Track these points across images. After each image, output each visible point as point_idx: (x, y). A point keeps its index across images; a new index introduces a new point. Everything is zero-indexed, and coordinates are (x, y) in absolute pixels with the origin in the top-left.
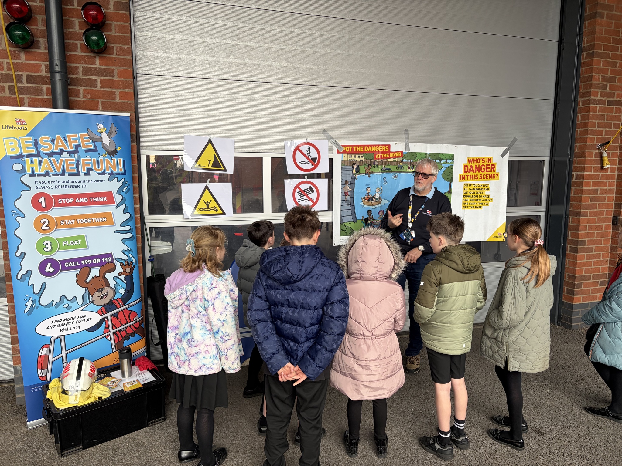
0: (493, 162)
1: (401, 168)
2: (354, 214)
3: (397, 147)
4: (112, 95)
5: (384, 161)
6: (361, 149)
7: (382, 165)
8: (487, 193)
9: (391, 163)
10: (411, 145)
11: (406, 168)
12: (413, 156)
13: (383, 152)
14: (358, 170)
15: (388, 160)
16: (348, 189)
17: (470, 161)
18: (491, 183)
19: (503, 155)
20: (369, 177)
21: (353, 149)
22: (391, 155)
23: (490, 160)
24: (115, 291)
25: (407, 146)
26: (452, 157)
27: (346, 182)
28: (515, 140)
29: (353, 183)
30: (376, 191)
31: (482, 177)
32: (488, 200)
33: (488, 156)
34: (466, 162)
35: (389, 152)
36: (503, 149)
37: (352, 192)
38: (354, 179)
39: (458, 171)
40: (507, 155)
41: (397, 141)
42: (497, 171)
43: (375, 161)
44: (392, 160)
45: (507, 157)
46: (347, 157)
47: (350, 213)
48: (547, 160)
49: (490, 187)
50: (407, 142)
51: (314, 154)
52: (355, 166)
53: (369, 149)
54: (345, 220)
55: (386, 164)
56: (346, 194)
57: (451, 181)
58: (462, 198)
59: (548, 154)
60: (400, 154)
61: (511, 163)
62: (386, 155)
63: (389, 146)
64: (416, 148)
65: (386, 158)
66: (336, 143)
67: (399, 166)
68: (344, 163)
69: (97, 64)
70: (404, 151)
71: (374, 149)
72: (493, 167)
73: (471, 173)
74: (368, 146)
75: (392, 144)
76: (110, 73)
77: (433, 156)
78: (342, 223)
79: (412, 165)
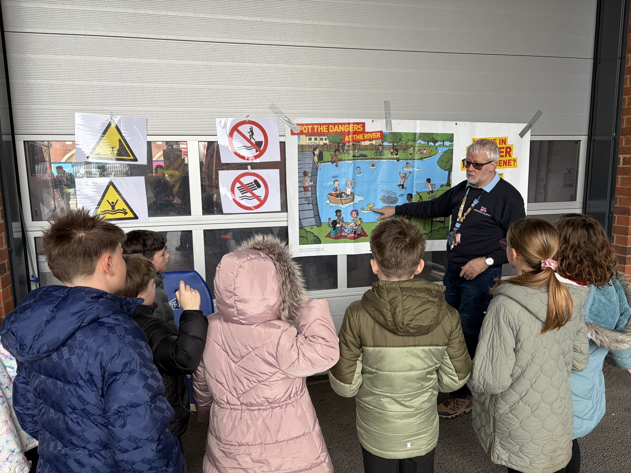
0: (509, 143)
1: (381, 153)
2: (317, 216)
3: (375, 126)
5: (356, 145)
6: (324, 129)
7: (354, 149)
9: (366, 148)
10: (394, 122)
12: (397, 137)
13: (355, 133)
14: (321, 157)
15: (363, 143)
16: (308, 183)
18: (506, 171)
19: (522, 134)
20: (337, 166)
21: (313, 129)
22: (366, 136)
23: (504, 141)
25: (389, 124)
26: (450, 138)
27: (305, 174)
28: (539, 113)
29: (314, 175)
30: (347, 185)
33: (502, 136)
35: (364, 132)
36: (523, 126)
37: (314, 187)
38: (315, 169)
40: (528, 134)
41: (374, 118)
42: (514, 156)
43: (344, 145)
44: (367, 143)
45: (528, 137)
46: (305, 140)
47: (311, 213)
48: (584, 140)
50: (388, 117)
51: (259, 137)
52: (317, 152)
53: (336, 129)
54: (305, 223)
55: (360, 149)
56: (306, 189)
57: (450, 170)
59: (586, 132)
60: (379, 135)
61: (534, 144)
62: (360, 137)
63: (363, 124)
64: (400, 126)
65: (359, 141)
66: (289, 122)
67: (378, 151)
68: (301, 148)
70: (384, 131)
71: (342, 128)
72: (509, 151)
74: (334, 124)
75: (368, 122)
77: (425, 136)
78: (301, 227)
79: (396, 150)
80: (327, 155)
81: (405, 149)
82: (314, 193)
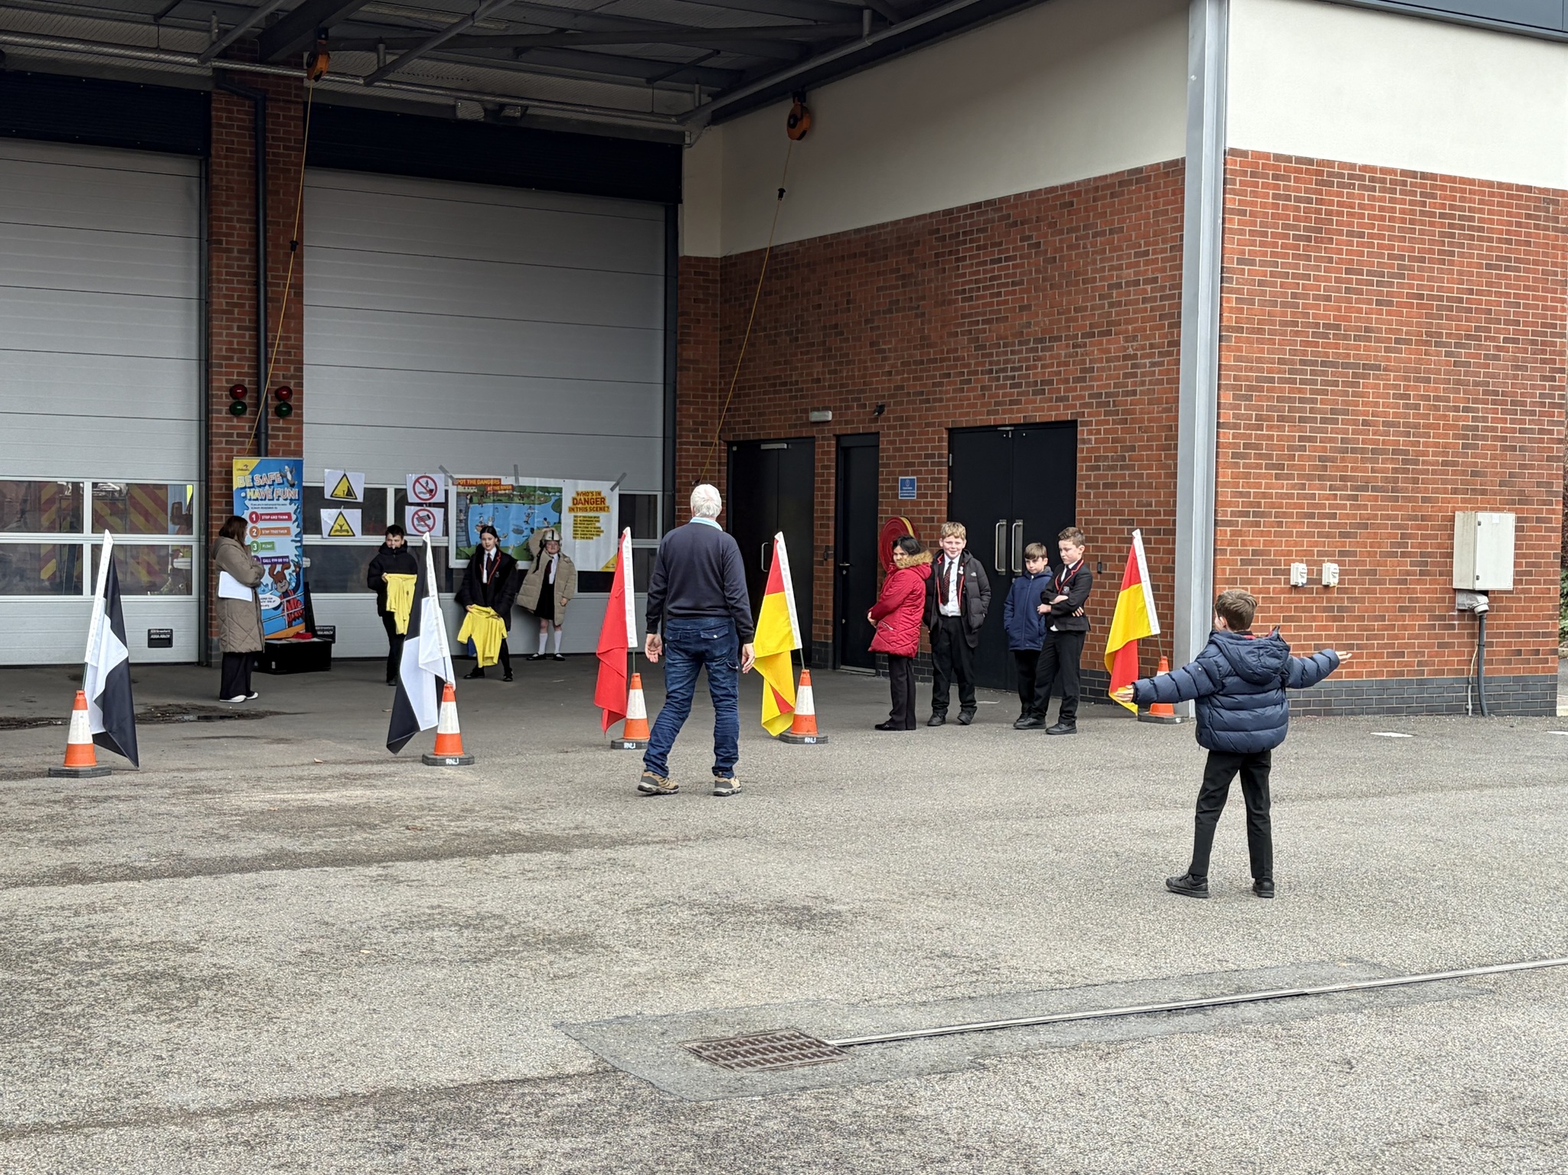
0: (603, 495)
1: (512, 499)
2: (468, 540)
3: (508, 481)
4: (289, 445)
5: (495, 493)
6: (474, 482)
7: (494, 496)
8: (597, 525)
9: (502, 495)
10: (520, 479)
11: (516, 500)
12: (523, 488)
13: (494, 485)
14: (471, 500)
15: (499, 492)
16: (462, 517)
17: (578, 494)
18: (602, 515)
19: (612, 489)
20: (482, 506)
21: (467, 482)
22: (502, 487)
23: (599, 493)
24: (289, 584)
25: (517, 480)
26: (560, 490)
27: (461, 511)
28: (624, 475)
29: (466, 513)
30: (488, 520)
31: (591, 510)
32: (599, 532)
33: (598, 490)
34: (574, 495)
35: (500, 485)
36: (614, 483)
37: (466, 520)
38: (467, 508)
39: (567, 503)
40: (617, 489)
41: (507, 475)
42: (607, 504)
43: (487, 493)
44: (503, 492)
45: (617, 491)
46: (461, 489)
47: (464, 538)
48: (660, 495)
49: (601, 519)
50: (516, 475)
51: (431, 486)
52: (469, 497)
53: (482, 482)
54: (460, 544)
55: (497, 496)
56: (461, 521)
57: (560, 513)
58: (572, 529)
59: (660, 488)
60: (510, 487)
61: (621, 496)
62: (497, 488)
63: (500, 480)
64: (525, 481)
65: (497, 490)
66: (451, 477)
67: (510, 498)
68: (459, 494)
69: (281, 424)
70: (514, 484)
71: (486, 482)
72: (603, 500)
73: (580, 506)
74: (480, 479)
75: (503, 478)
76: (289, 430)
77: (542, 489)
78: (457, 547)
79: (522, 497)
80: (475, 499)
81: (529, 497)
82: (466, 524)
